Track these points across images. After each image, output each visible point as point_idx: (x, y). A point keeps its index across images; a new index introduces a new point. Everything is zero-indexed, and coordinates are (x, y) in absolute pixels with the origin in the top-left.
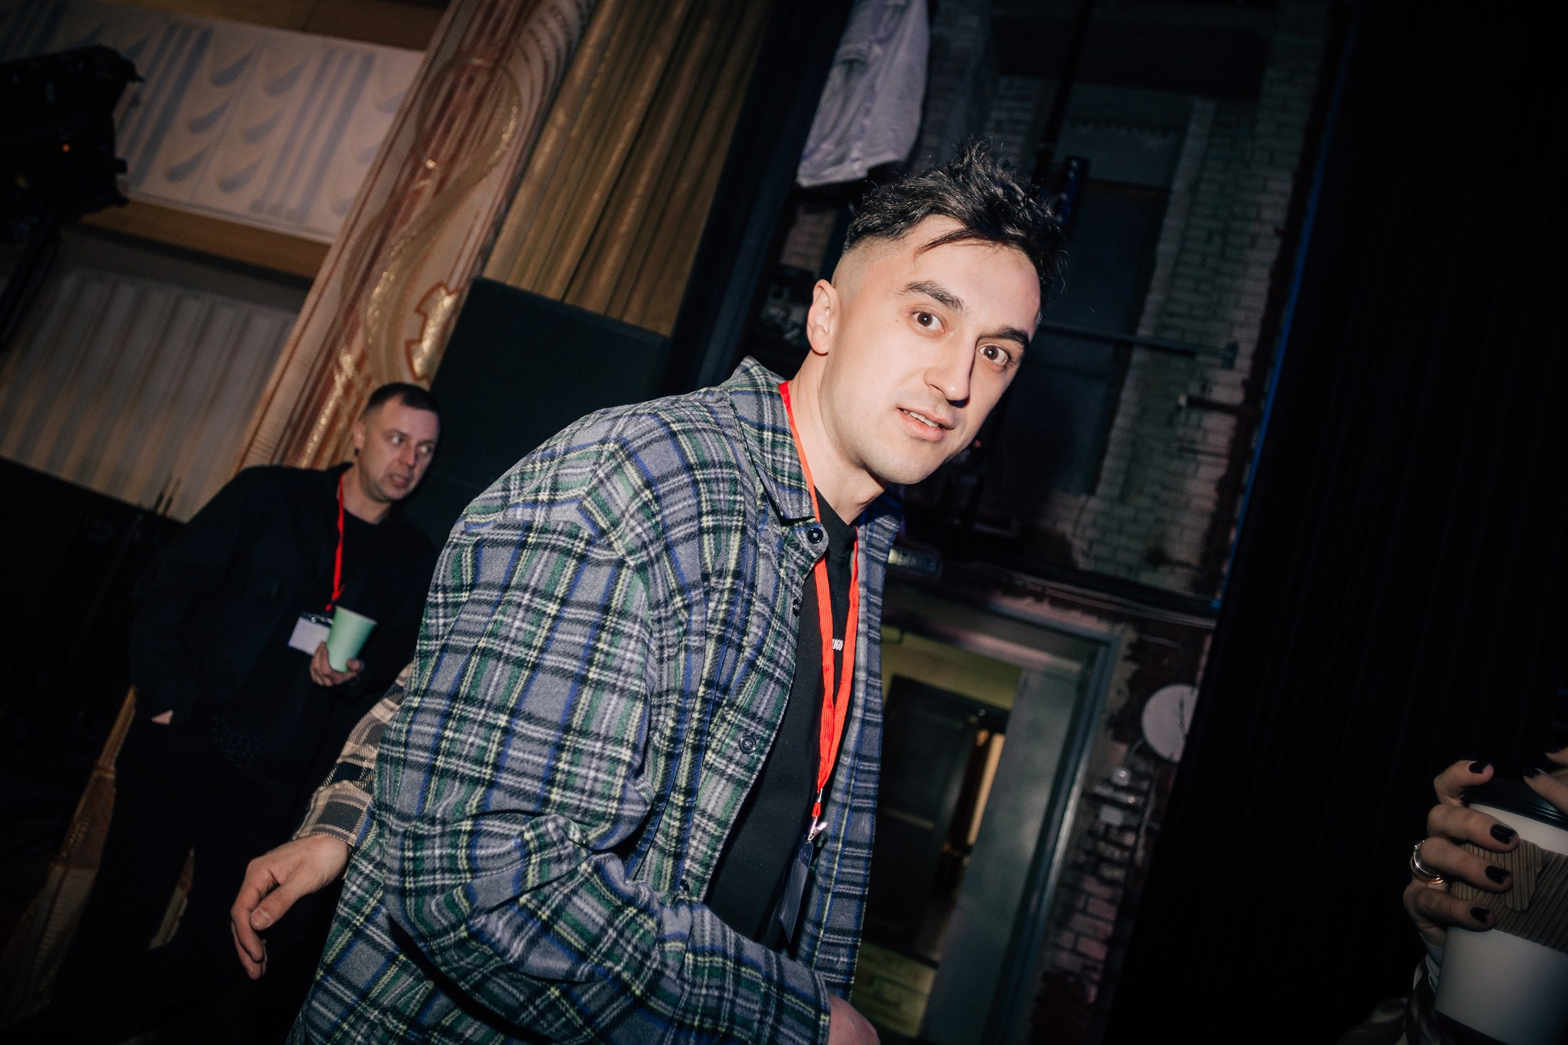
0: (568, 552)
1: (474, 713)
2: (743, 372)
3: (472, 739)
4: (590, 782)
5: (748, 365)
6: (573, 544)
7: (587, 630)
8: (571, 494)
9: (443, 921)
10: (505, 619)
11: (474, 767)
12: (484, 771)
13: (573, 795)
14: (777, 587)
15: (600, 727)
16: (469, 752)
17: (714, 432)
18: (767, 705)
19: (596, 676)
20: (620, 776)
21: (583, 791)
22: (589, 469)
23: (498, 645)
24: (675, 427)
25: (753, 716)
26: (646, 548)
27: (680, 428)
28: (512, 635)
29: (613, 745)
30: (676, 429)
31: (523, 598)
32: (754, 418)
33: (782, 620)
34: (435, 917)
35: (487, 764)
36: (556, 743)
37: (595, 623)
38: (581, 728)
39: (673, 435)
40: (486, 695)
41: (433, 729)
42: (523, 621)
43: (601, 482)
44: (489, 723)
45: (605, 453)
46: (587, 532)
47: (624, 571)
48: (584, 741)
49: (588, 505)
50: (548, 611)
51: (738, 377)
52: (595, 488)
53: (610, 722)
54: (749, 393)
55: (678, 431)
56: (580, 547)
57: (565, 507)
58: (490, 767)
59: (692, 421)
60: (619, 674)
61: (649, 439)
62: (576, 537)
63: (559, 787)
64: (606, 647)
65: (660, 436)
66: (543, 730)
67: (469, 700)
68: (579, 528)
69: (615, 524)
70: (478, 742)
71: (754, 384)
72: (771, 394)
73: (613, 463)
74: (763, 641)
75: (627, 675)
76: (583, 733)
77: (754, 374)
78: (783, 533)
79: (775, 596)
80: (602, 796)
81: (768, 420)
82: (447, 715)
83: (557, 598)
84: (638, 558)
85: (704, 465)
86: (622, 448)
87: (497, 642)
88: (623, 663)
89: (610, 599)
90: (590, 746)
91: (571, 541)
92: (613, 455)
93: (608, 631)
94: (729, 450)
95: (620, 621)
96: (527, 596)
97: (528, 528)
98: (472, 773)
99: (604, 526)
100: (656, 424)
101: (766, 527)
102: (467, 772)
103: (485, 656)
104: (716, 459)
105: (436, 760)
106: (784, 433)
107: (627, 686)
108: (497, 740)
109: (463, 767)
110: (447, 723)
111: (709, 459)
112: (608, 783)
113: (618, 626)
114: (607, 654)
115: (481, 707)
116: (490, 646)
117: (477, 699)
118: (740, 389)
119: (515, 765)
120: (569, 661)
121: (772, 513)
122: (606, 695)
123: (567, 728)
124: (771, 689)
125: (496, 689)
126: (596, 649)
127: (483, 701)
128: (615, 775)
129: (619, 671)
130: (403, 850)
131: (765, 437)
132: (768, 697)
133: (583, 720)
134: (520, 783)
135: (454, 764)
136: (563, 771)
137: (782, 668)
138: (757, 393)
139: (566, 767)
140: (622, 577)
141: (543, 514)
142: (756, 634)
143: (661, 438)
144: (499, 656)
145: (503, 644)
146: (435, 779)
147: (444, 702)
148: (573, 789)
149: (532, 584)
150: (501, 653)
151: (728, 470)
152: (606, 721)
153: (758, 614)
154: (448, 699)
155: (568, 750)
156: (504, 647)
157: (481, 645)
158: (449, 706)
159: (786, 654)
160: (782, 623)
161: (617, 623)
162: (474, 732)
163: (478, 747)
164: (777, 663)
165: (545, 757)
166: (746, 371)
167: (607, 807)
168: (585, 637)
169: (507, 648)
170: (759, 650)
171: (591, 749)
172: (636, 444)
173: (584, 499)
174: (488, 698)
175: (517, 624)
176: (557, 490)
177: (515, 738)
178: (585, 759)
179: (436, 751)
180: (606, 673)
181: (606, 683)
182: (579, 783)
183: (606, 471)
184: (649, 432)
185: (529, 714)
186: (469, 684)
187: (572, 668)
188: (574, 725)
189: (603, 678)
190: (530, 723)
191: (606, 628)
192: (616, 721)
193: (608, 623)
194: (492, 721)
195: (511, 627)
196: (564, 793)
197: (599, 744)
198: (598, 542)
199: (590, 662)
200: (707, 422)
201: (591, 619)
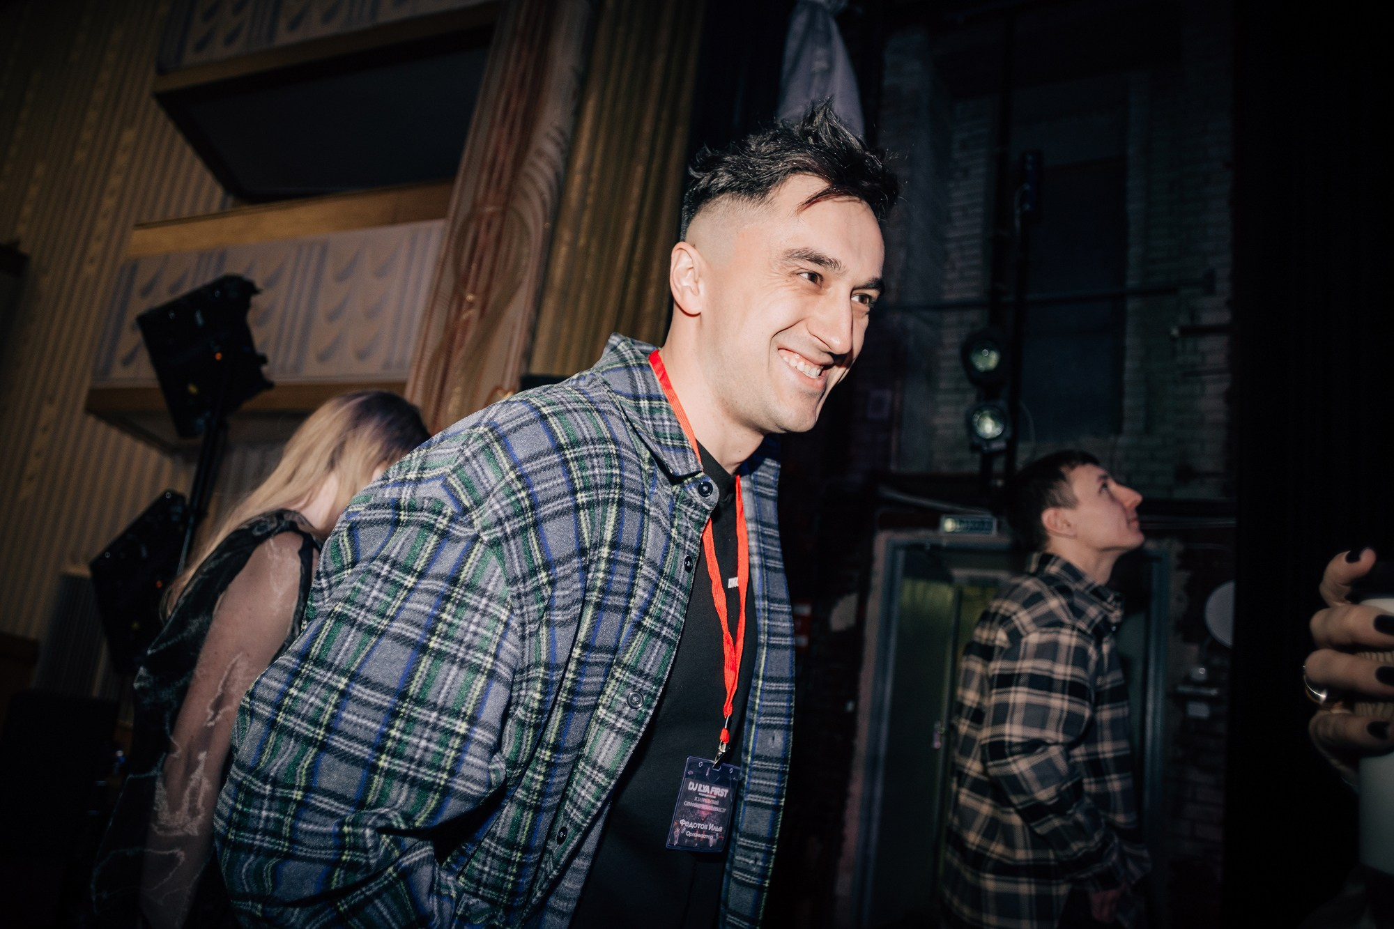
0: (430, 528)
1: (321, 675)
2: (612, 350)
3: (312, 699)
4: (420, 752)
5: (615, 343)
6: (436, 520)
7: (433, 599)
8: (437, 472)
9: (246, 887)
10: (363, 587)
11: (310, 727)
12: (317, 731)
13: (402, 763)
14: (667, 548)
15: (438, 697)
16: (307, 711)
17: (585, 410)
18: (654, 662)
19: (436, 646)
20: (452, 748)
21: (412, 760)
22: (457, 449)
23: (354, 612)
24: (545, 411)
25: (641, 674)
26: (501, 524)
27: (550, 411)
28: (368, 604)
29: (449, 716)
30: (546, 412)
31: (382, 569)
32: (629, 391)
33: (672, 580)
34: (241, 879)
35: (321, 725)
36: (391, 709)
37: (442, 593)
38: (418, 696)
39: (543, 418)
40: (334, 659)
41: (280, 685)
42: (380, 591)
43: (467, 460)
44: (332, 686)
45: (474, 436)
46: (450, 509)
47: (477, 546)
48: (419, 710)
49: (452, 482)
50: (406, 583)
51: (607, 358)
52: (460, 466)
53: (448, 693)
54: (619, 369)
55: (549, 413)
56: (442, 523)
57: (431, 484)
58: (323, 729)
59: (562, 403)
60: (460, 645)
61: (519, 423)
62: (439, 513)
63: (388, 754)
64: (449, 618)
65: (530, 420)
66: (378, 695)
67: (319, 662)
68: (443, 505)
69: (478, 503)
70: (318, 703)
71: (623, 360)
72: (640, 366)
73: (481, 443)
74: (650, 603)
75: (469, 647)
76: (419, 702)
77: (622, 350)
78: (674, 493)
79: (664, 558)
80: (431, 766)
81: (642, 389)
82: (295, 674)
83: (415, 571)
84: (492, 534)
85: (574, 444)
86: (491, 430)
87: (353, 609)
88: (465, 635)
89: (460, 571)
90: (425, 715)
91: (435, 517)
92: (481, 436)
93: (453, 603)
94: (602, 426)
95: (467, 594)
96: (387, 567)
97: (396, 506)
98: (307, 733)
99: (467, 504)
100: (527, 409)
101: (656, 491)
102: (303, 731)
103: (340, 621)
104: (588, 436)
105: (277, 715)
106: (659, 399)
107: (468, 658)
108: (333, 702)
109: (299, 725)
110: (294, 681)
111: (581, 437)
112: (439, 753)
113: (464, 599)
114: (450, 625)
115: (329, 670)
116: (346, 612)
117: (326, 662)
118: (611, 367)
119: (349, 729)
120: (411, 628)
121: (660, 475)
122: (445, 666)
123: (403, 695)
124: (658, 647)
125: (345, 654)
126: (439, 619)
127: (332, 664)
128: (447, 746)
129: (461, 642)
130: (236, 801)
131: (642, 406)
132: (654, 655)
133: (421, 689)
134: (350, 747)
135: (292, 722)
136: (394, 738)
137: (670, 626)
138: (628, 367)
139: (398, 735)
140: (475, 551)
141: (409, 491)
142: (642, 597)
143: (532, 421)
144: (352, 623)
145: (358, 611)
146: (273, 734)
147: (294, 660)
148: (401, 757)
149: (393, 555)
150: (355, 620)
151: (601, 446)
152: (444, 691)
153: (645, 577)
154: (298, 658)
155: (402, 718)
156: (359, 614)
157: (338, 609)
158: (299, 665)
159: (674, 613)
160: (671, 583)
161: (463, 596)
162: (316, 692)
163: (317, 707)
164: (664, 622)
165: (378, 723)
166: (614, 349)
167: (435, 777)
168: (430, 606)
169: (361, 616)
170: (645, 612)
171: (426, 718)
172: (505, 428)
173: (449, 475)
174: (337, 662)
175: (375, 593)
176: (425, 469)
177: (350, 702)
178: (418, 729)
179: (278, 707)
180: (447, 643)
181: (447, 654)
182: (408, 751)
183: (473, 450)
184: (519, 417)
185: (367, 678)
186: (320, 646)
187: (413, 636)
188: (411, 693)
189: (444, 648)
190: (366, 688)
191: (452, 599)
192: (454, 692)
193: (454, 595)
194: (334, 684)
195: (368, 596)
196: (393, 760)
197: (435, 714)
198: (461, 519)
199: (432, 632)
200: (579, 401)
201: (438, 589)
